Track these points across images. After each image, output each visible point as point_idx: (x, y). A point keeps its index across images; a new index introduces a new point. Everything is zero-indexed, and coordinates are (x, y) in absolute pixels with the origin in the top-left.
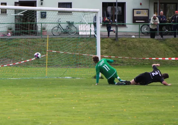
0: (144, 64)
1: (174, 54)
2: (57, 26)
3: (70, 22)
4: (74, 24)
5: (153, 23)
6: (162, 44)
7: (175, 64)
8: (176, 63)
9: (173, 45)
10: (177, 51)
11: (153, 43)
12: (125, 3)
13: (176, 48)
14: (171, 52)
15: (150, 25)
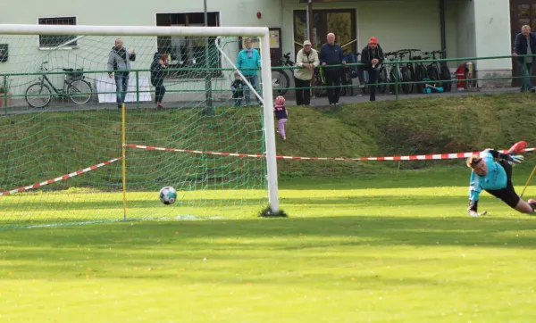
0: (290, 176)
1: (365, 145)
2: (38, 81)
3: (71, 70)
4: (84, 75)
5: (301, 64)
6: (330, 121)
7: (371, 171)
8: (373, 169)
9: (361, 122)
10: (373, 137)
11: (306, 119)
12: (218, 13)
13: (368, 131)
14: (359, 140)
15: (295, 71)
